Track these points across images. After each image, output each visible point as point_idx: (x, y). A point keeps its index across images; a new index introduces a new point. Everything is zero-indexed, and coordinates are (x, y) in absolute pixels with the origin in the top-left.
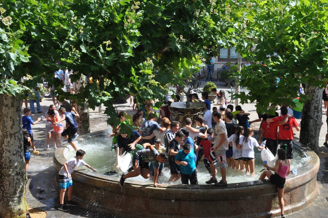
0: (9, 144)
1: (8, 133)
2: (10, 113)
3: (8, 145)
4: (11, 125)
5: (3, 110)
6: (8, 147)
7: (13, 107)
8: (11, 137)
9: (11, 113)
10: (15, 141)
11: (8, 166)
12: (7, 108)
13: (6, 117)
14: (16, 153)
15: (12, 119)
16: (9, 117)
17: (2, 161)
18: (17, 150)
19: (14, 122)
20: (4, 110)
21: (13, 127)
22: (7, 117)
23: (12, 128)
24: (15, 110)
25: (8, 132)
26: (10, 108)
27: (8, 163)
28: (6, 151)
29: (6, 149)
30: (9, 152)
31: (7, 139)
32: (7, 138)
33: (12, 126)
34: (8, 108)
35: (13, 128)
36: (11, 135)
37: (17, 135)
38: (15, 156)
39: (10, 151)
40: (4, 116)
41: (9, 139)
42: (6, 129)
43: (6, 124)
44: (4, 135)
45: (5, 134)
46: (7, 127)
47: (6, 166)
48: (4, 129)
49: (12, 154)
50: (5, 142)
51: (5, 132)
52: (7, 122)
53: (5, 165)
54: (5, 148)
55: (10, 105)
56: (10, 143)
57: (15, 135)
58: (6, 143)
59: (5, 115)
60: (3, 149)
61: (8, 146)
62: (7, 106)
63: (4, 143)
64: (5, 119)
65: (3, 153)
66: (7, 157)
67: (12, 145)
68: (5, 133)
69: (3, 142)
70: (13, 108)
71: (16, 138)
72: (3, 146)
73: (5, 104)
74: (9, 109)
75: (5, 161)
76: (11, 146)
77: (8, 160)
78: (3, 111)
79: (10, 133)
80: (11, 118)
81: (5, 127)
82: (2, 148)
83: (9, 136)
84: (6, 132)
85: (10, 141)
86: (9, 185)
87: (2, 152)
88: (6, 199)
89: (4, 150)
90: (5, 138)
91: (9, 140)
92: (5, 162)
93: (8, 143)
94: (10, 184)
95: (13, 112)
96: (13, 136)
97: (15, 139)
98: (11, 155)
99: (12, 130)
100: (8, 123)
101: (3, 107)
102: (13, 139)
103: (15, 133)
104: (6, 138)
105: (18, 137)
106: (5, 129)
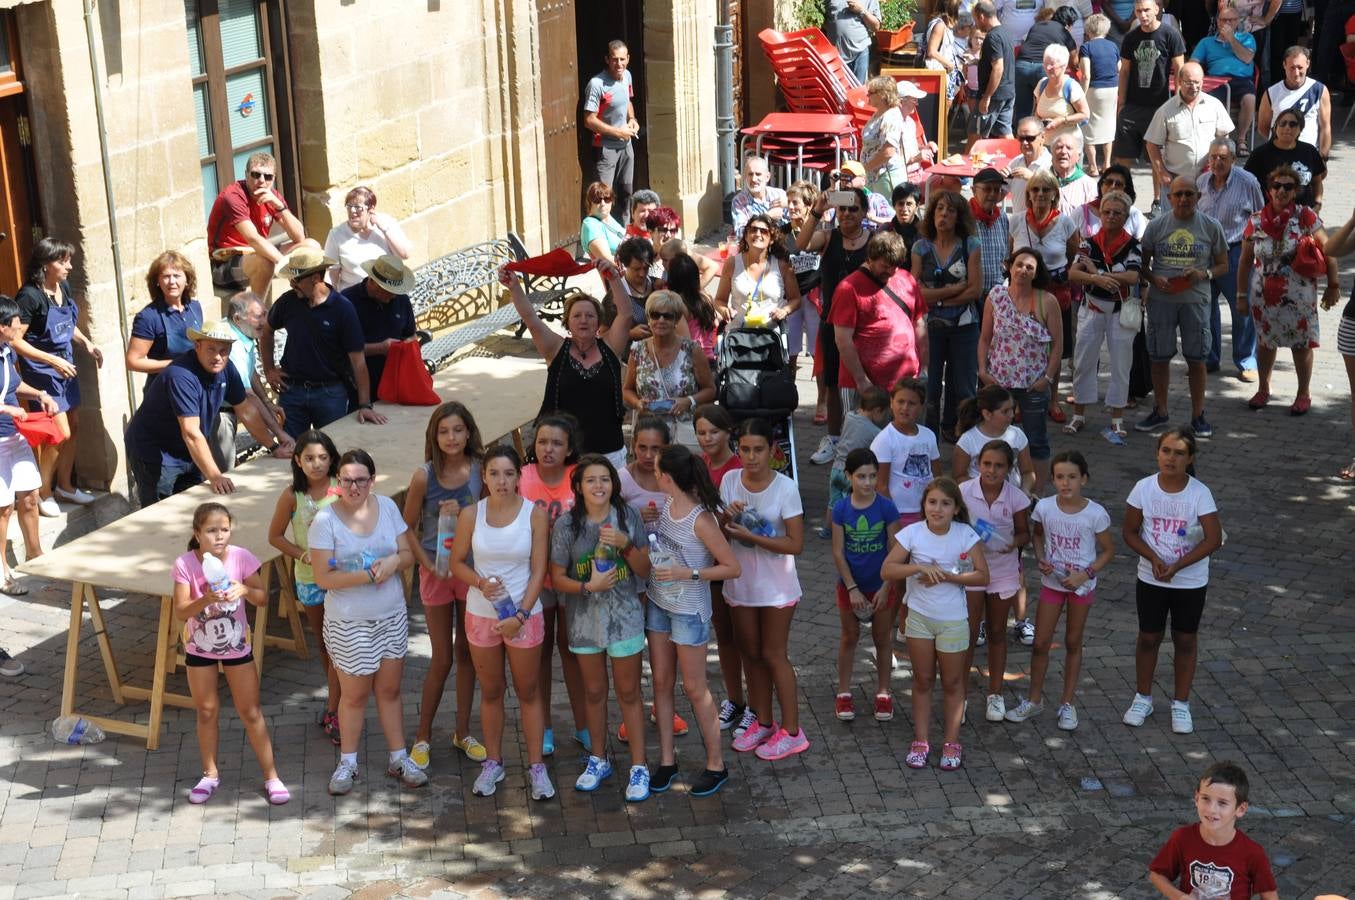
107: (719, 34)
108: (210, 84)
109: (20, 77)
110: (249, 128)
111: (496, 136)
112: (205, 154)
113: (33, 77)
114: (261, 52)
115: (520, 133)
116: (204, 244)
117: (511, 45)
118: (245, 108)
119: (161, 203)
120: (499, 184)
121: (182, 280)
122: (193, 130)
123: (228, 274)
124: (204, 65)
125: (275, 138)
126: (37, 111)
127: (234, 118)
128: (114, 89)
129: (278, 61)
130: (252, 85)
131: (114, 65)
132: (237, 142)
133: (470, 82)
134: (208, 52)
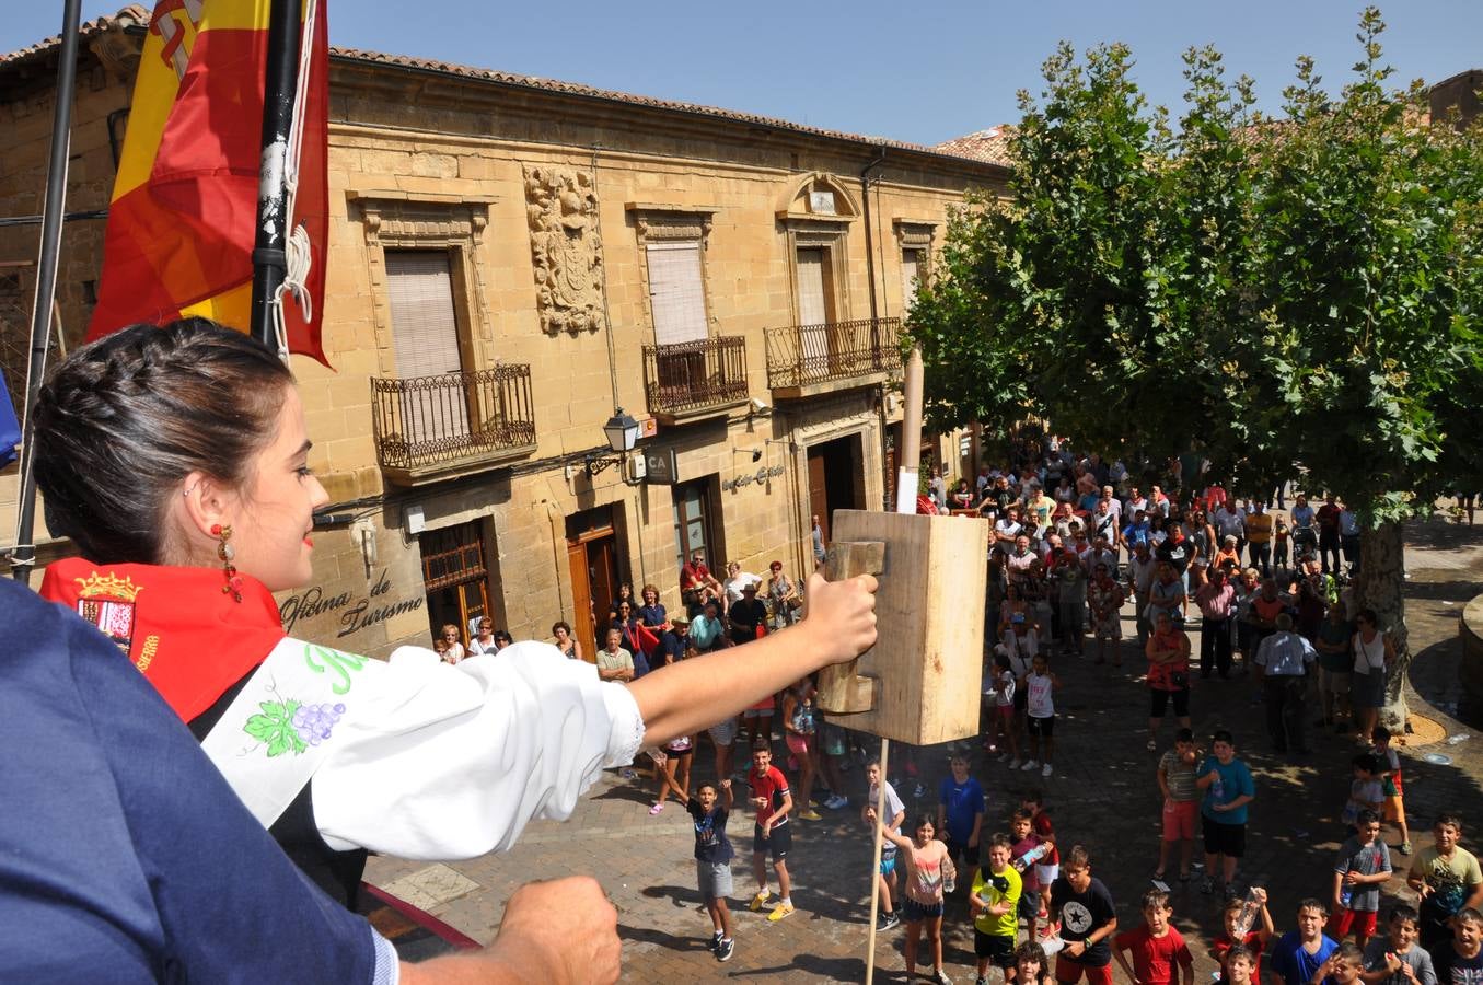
1: (1376, 571)
8: (1381, 579)
18: (1392, 603)
19: (1388, 552)
22: (1376, 541)
23: (1383, 561)
24: (1391, 529)
33: (1384, 558)
35: (1386, 561)
36: (1381, 575)
37: (1392, 575)
41: (1377, 582)
43: (1373, 553)
45: (1371, 571)
46: (1375, 560)
50: (1370, 586)
52: (1375, 549)
54: (1368, 598)
58: (1370, 589)
59: (1373, 537)
60: (1365, 599)
61: (1375, 595)
71: (1392, 581)
72: (1366, 594)
80: (1383, 542)
96: (1385, 577)
97: (1389, 583)
102: (1384, 582)
103: (1390, 571)
105: (1395, 579)
107: (885, 498)
108: (682, 526)
109: (613, 528)
110: (696, 542)
111: (794, 541)
112: (680, 553)
113: (617, 528)
114: (701, 513)
115: (804, 540)
116: (678, 587)
117: (799, 506)
118: (695, 534)
119: (662, 572)
120: (795, 560)
121: (653, 595)
122: (675, 543)
123: (688, 598)
124: (680, 519)
125: (706, 545)
126: (618, 541)
127: (691, 538)
128: (646, 530)
129: (707, 516)
130: (698, 526)
131: (646, 522)
132: (692, 547)
133: (783, 521)
134: (681, 514)
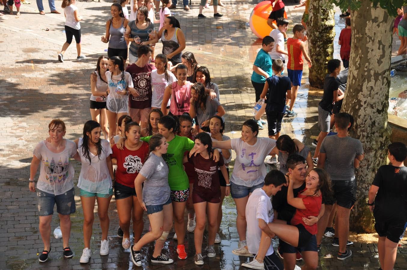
0: (373, 93)
1: (372, 72)
2: (379, 34)
3: (370, 94)
4: (378, 58)
5: (367, 28)
6: (369, 98)
7: (386, 22)
8: (376, 80)
9: (381, 33)
10: (382, 87)
11: (368, 133)
12: (375, 24)
13: (371, 42)
14: (382, 108)
15: (381, 46)
16: (377, 41)
17: (357, 123)
18: (383, 103)
19: (384, 52)
20: (369, 29)
21: (382, 60)
22: (373, 41)
23: (379, 62)
24: (388, 28)
25: (371, 69)
26: (381, 24)
27: (369, 126)
28: (365, 106)
29: (365, 102)
30: (372, 107)
31: (368, 83)
32: (369, 81)
33: (380, 58)
34: (377, 24)
35: (382, 62)
36: (377, 75)
38: (380, 115)
39: (374, 106)
40: (368, 39)
41: (372, 83)
42: (369, 64)
43: (369, 55)
44: (362, 76)
45: (366, 74)
46: (372, 61)
47: (364, 133)
48: (364, 64)
49: (375, 110)
50: (364, 88)
51: (366, 69)
52: (372, 50)
53: (363, 131)
54: (363, 100)
55: (381, 19)
56: (374, 91)
57: (384, 76)
58: (365, 91)
59: (370, 38)
60: (359, 101)
61: (370, 96)
62: (375, 20)
63: (361, 90)
64: (369, 45)
65: (359, 109)
66: (367, 117)
67: (377, 93)
68: (365, 71)
69: (359, 88)
70: (385, 24)
71: (385, 80)
72: (360, 97)
73: (373, 18)
74: (378, 26)
75: (362, 124)
76: (376, 95)
77: (369, 122)
78: (367, 31)
79: (375, 71)
80: (380, 42)
81: (368, 61)
82: (357, 99)
83: (373, 77)
84: (369, 70)
85: (374, 87)
86: (366, 166)
87: (357, 107)
88: (360, 192)
89: (362, 103)
90: (364, 81)
91: (373, 85)
92: (362, 126)
93: (370, 91)
94: (369, 165)
95: (386, 31)
96: (380, 77)
97: (383, 83)
98: (374, 113)
99: (379, 66)
100: (374, 53)
101: (368, 22)
102: (379, 83)
103: (384, 72)
104: (366, 82)
106: (367, 64)
